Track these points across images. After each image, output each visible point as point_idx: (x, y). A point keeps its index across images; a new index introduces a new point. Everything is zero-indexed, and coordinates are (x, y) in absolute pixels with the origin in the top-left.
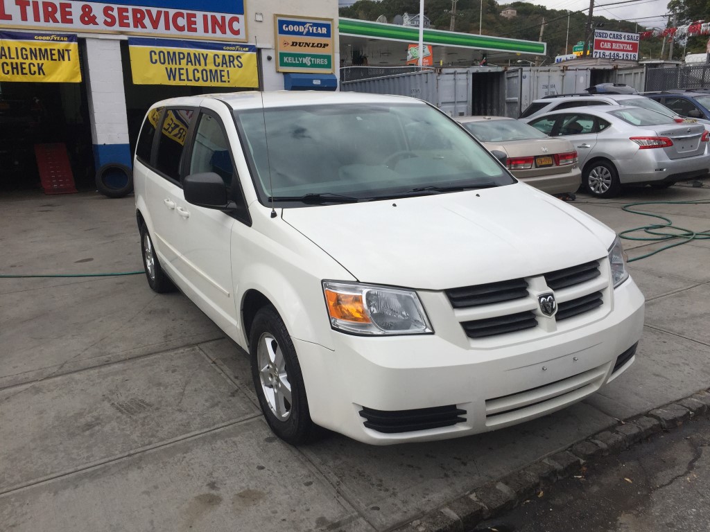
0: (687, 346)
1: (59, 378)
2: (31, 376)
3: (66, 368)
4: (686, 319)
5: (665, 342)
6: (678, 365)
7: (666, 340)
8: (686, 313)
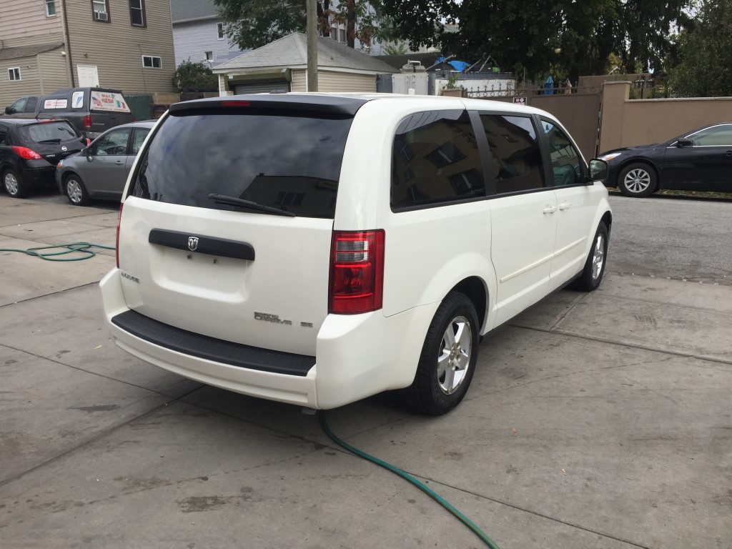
1: (677, 352)
2: (699, 362)
3: (666, 356)
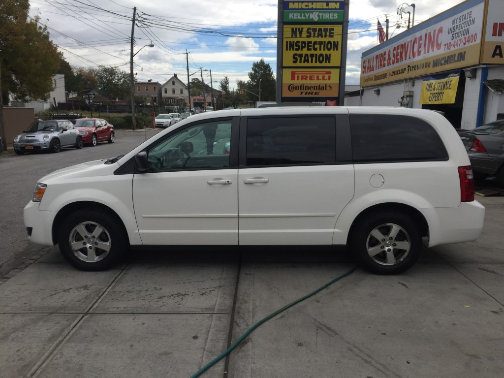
0: (9, 307)
4: (12, 333)
5: (25, 304)
6: (12, 293)
7: (25, 305)
8: (13, 340)
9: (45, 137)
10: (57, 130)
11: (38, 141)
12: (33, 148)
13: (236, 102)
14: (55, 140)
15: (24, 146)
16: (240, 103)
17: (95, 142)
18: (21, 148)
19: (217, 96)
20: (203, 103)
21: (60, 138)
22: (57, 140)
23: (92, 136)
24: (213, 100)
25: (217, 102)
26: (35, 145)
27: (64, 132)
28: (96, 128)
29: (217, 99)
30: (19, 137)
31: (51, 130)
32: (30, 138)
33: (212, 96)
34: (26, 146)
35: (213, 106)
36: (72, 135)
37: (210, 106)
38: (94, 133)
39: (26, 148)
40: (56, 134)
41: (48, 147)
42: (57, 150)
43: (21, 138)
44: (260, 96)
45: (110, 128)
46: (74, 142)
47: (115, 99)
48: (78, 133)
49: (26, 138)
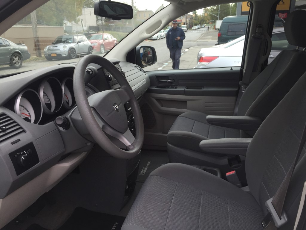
9: (64, 47)
10: (74, 42)
11: (59, 50)
12: (56, 55)
13: (202, 22)
14: (72, 50)
15: (50, 54)
16: (205, 22)
17: (103, 51)
18: (49, 55)
19: (189, 19)
20: (180, 23)
21: (75, 48)
22: (72, 49)
23: (101, 46)
24: (186, 21)
25: (190, 23)
26: (57, 53)
27: (79, 44)
28: (104, 41)
29: (189, 20)
30: (48, 47)
31: (69, 42)
32: (54, 48)
33: (186, 18)
34: (52, 54)
35: (187, 25)
36: (85, 46)
37: (184, 24)
38: (102, 44)
39: (52, 55)
40: (73, 45)
41: (67, 55)
42: (73, 57)
43: (48, 48)
44: (219, 17)
45: (114, 41)
46: (87, 51)
47: (126, 23)
48: (90, 44)
49: (51, 48)
